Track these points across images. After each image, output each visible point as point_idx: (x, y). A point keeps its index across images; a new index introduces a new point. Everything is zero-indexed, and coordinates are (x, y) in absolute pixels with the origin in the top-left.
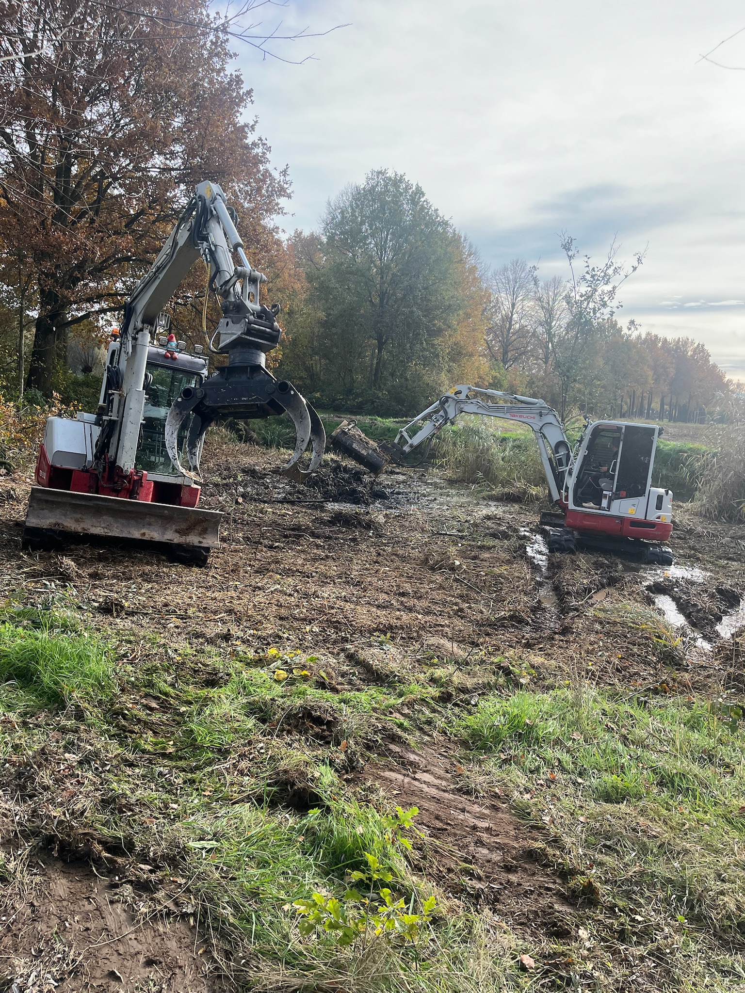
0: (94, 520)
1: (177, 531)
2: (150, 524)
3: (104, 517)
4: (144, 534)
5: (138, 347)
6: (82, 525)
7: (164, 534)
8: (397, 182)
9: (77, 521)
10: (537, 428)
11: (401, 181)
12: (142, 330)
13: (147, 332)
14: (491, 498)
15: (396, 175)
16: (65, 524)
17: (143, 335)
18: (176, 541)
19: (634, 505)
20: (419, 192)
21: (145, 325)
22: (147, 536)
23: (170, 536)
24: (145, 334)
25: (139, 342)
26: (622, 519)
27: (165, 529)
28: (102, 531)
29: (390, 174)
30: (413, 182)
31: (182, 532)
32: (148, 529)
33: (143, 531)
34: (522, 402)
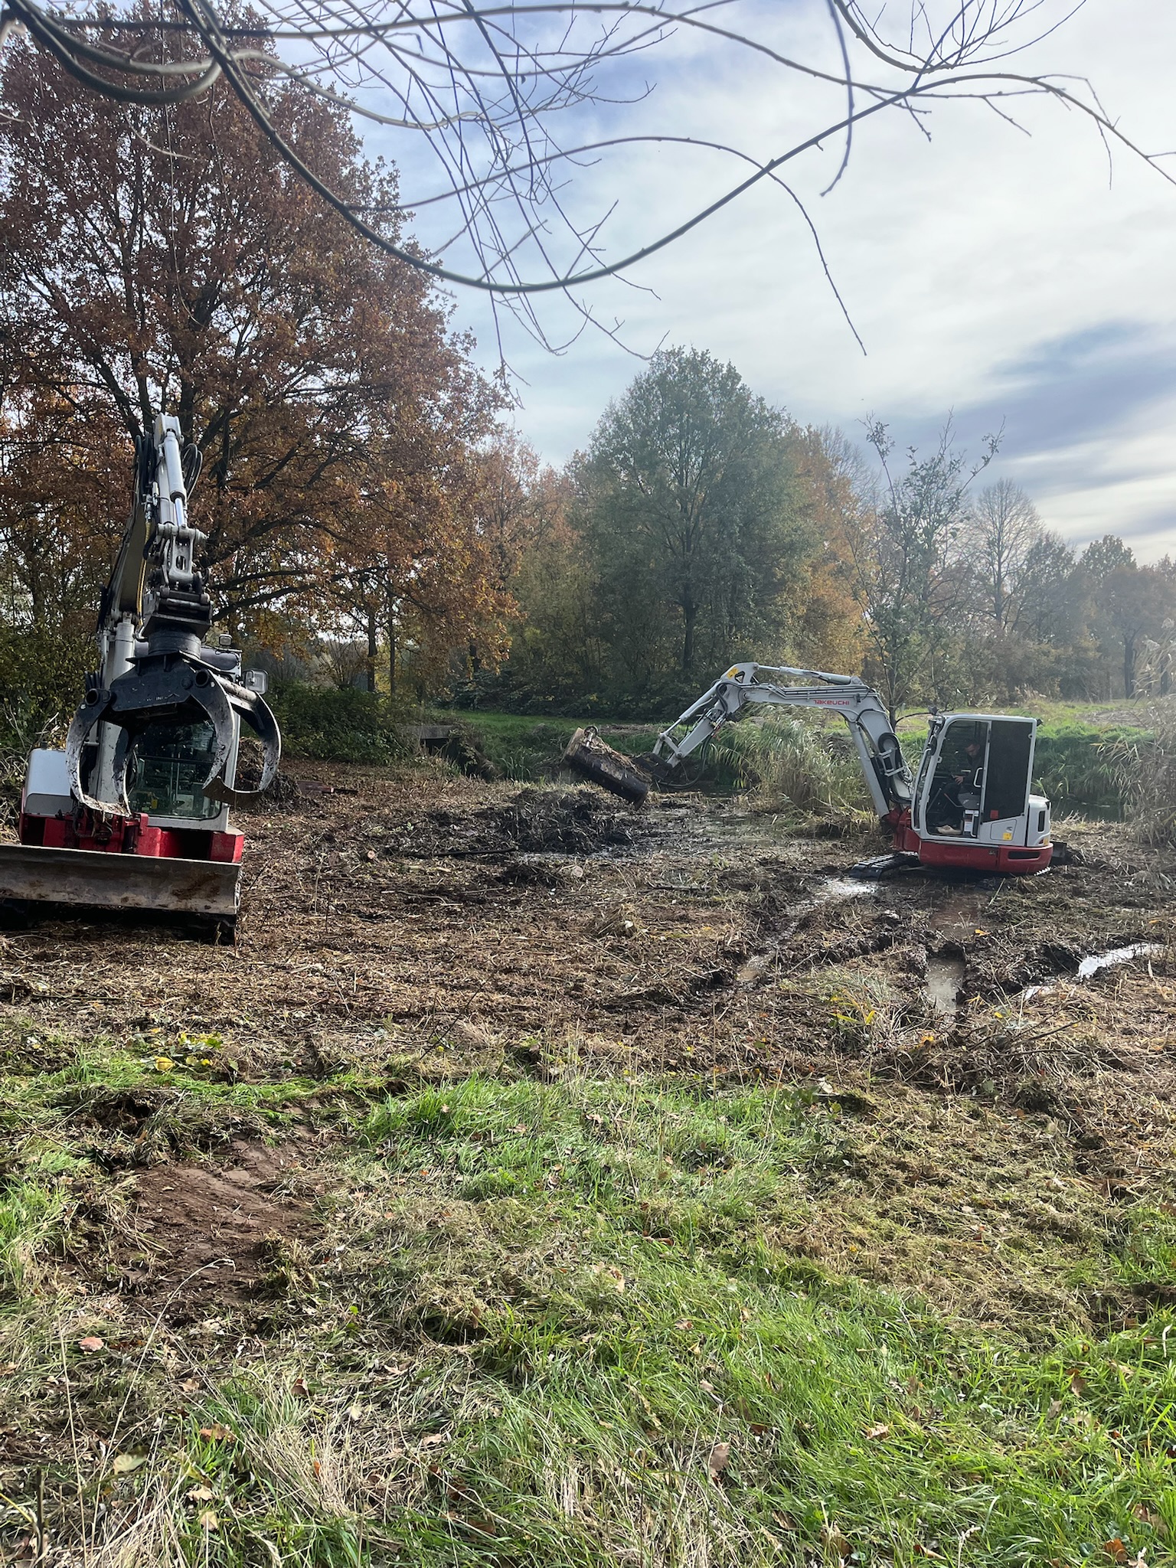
0: (57, 883)
1: (175, 894)
2: (136, 885)
3: (71, 879)
4: (126, 899)
5: (118, 644)
6: (39, 891)
7: (155, 897)
8: (696, 364)
9: (32, 885)
10: (852, 717)
11: (703, 362)
12: (120, 620)
13: (128, 622)
14: (800, 834)
15: (695, 354)
16: (15, 891)
17: (124, 628)
18: (172, 907)
19: (1009, 828)
20: (733, 376)
21: (125, 613)
22: (130, 901)
23: (167, 901)
24: (126, 625)
25: (118, 637)
26: (998, 850)
27: (157, 892)
28: (67, 896)
29: (687, 353)
30: (723, 361)
31: (181, 895)
32: (134, 892)
33: (124, 896)
34: (829, 682)
